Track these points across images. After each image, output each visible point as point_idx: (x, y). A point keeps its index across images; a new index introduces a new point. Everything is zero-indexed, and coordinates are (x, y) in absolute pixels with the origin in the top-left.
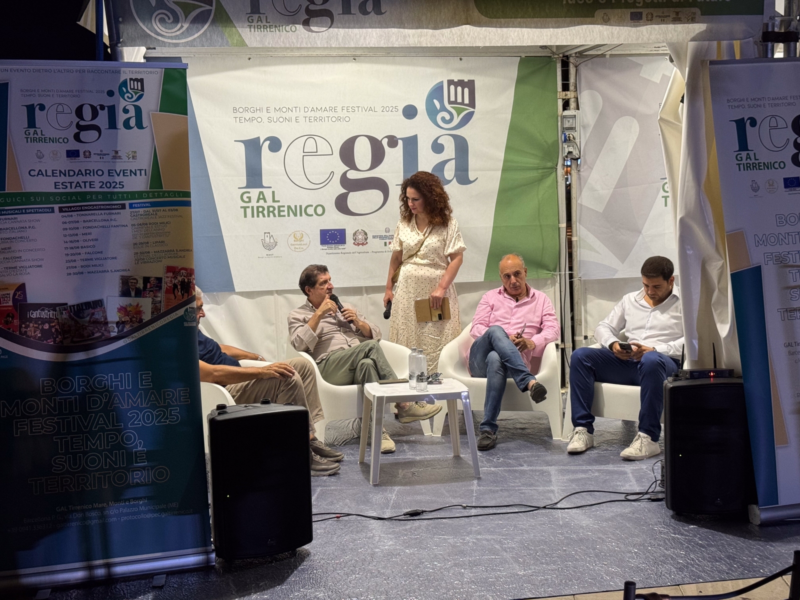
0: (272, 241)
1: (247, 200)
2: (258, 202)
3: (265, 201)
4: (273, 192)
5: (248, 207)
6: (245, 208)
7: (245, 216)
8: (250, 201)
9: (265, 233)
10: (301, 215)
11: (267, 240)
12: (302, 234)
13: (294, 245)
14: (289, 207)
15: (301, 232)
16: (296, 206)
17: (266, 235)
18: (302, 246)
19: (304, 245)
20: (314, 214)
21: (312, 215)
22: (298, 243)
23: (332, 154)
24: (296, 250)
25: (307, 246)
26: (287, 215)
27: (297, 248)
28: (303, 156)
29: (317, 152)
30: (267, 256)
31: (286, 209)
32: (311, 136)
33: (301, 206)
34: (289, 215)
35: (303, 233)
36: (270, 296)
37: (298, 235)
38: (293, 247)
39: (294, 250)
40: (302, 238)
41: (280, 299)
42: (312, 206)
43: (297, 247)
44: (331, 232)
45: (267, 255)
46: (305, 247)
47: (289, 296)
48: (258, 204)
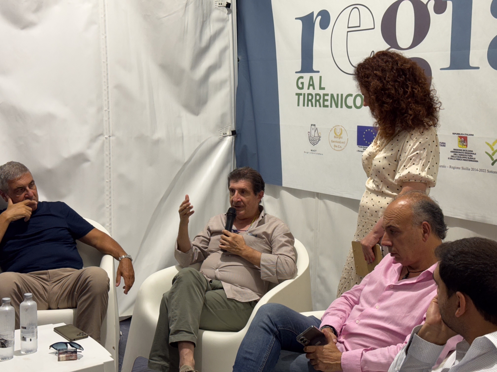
0: (316, 135)
1: (300, 86)
2: (308, 89)
3: (314, 89)
4: (321, 77)
5: (301, 94)
6: (299, 95)
7: (298, 105)
8: (302, 88)
9: (312, 125)
10: (342, 107)
11: (313, 132)
12: (341, 129)
13: (334, 142)
14: (332, 96)
15: (340, 127)
16: (338, 95)
17: (312, 127)
18: (340, 145)
19: (343, 143)
20: (353, 107)
21: (350, 107)
22: (338, 140)
23: (374, 28)
24: (336, 148)
25: (346, 144)
26: (329, 106)
27: (336, 146)
28: (348, 32)
29: (359, 26)
30: (311, 152)
31: (328, 98)
32: (355, 6)
33: (342, 95)
34: (331, 107)
35: (343, 129)
36: (312, 199)
37: (338, 131)
38: (333, 144)
39: (333, 148)
40: (341, 134)
41: (320, 203)
42: (351, 95)
43: (337, 144)
44: (368, 130)
45: (311, 150)
46: (342, 145)
47: (329, 202)
48: (309, 92)
